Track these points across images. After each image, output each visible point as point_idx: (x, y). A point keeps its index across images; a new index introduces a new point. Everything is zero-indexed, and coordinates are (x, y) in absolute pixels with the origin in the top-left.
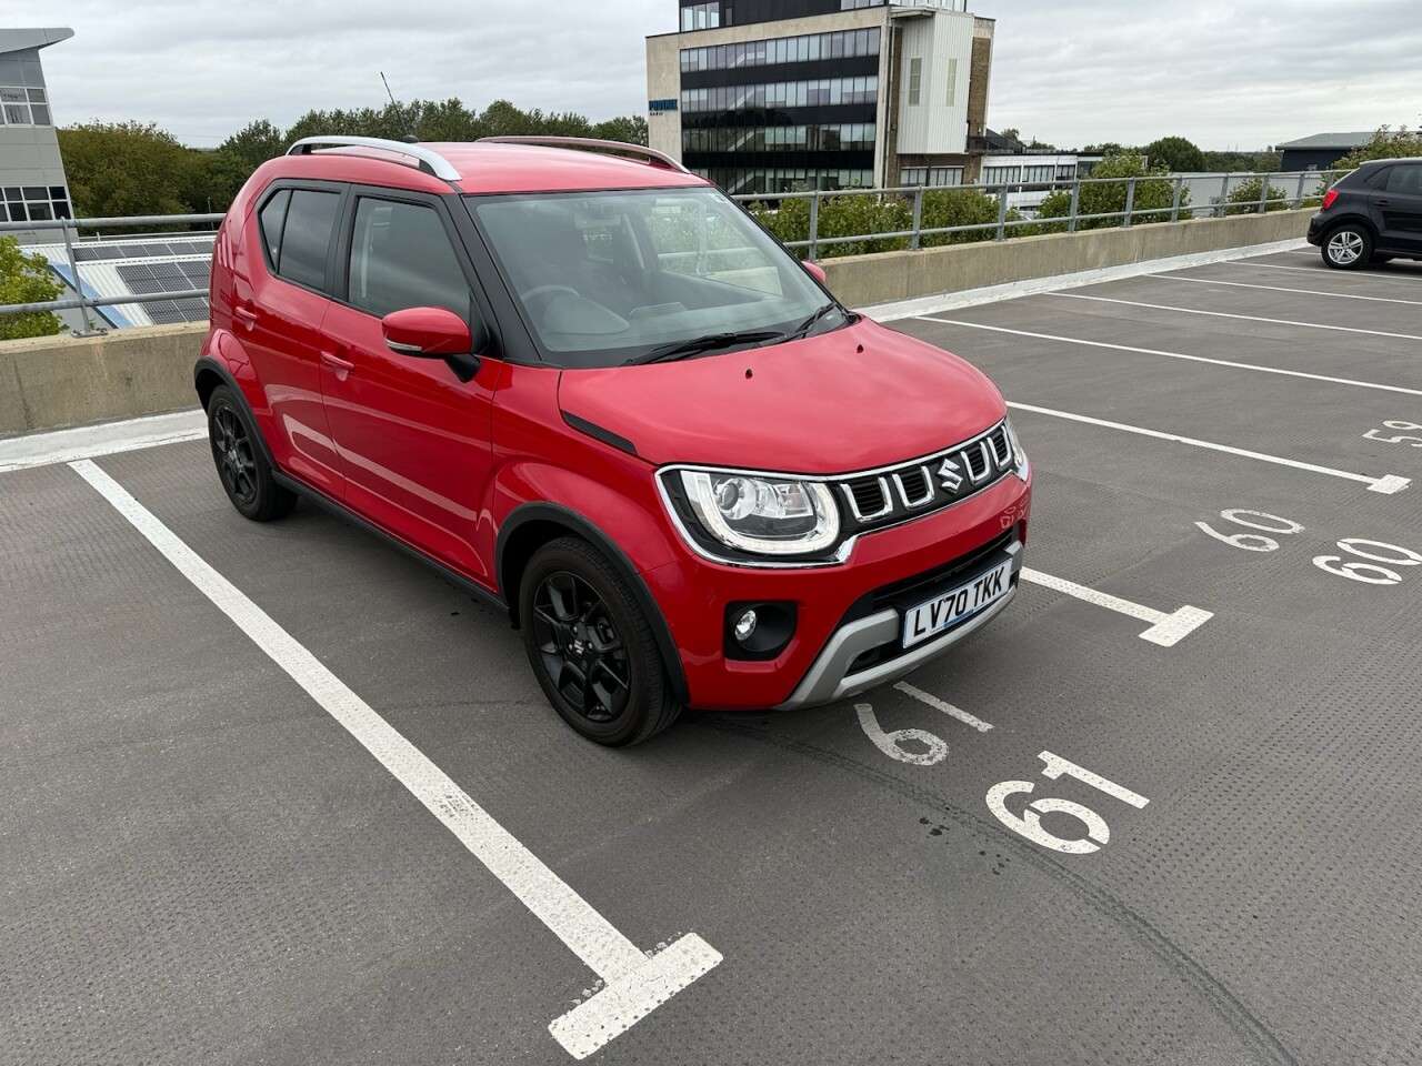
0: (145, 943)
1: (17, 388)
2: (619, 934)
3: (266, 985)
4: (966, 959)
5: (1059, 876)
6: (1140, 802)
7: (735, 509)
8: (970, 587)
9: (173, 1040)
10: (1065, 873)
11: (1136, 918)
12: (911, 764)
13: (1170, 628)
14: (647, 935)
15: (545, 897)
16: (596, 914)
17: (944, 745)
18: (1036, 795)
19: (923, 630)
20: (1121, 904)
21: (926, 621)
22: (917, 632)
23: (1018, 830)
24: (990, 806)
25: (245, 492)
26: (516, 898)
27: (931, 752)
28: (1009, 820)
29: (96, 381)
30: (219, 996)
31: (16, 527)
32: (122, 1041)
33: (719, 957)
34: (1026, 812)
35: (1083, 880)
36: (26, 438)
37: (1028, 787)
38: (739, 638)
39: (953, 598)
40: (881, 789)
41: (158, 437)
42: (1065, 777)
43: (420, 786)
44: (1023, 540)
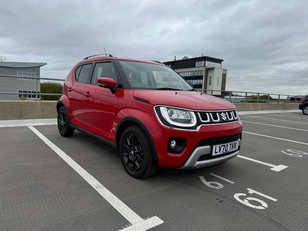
0: (17, 206)
1: (20, 109)
2: (137, 215)
3: (44, 217)
4: (230, 229)
5: (255, 213)
6: (275, 200)
7: (172, 116)
8: (229, 144)
9: (18, 226)
10: (256, 213)
11: (277, 224)
12: (214, 188)
13: (278, 168)
14: (144, 215)
15: (119, 206)
16: (131, 210)
17: (222, 185)
18: (247, 196)
19: (217, 152)
20: (273, 220)
21: (218, 150)
22: (216, 153)
23: (242, 203)
24: (235, 198)
25: (63, 131)
26: (111, 205)
27: (219, 186)
28: (240, 201)
29: (37, 110)
30: (32, 218)
31: (13, 135)
32: (5, 225)
33: (163, 222)
34: (245, 199)
35: (262, 215)
36: (20, 120)
37: (245, 195)
38: (172, 148)
39: (224, 146)
40: (206, 192)
41: (47, 123)
42: (254, 193)
43: (91, 182)
44: (241, 139)
